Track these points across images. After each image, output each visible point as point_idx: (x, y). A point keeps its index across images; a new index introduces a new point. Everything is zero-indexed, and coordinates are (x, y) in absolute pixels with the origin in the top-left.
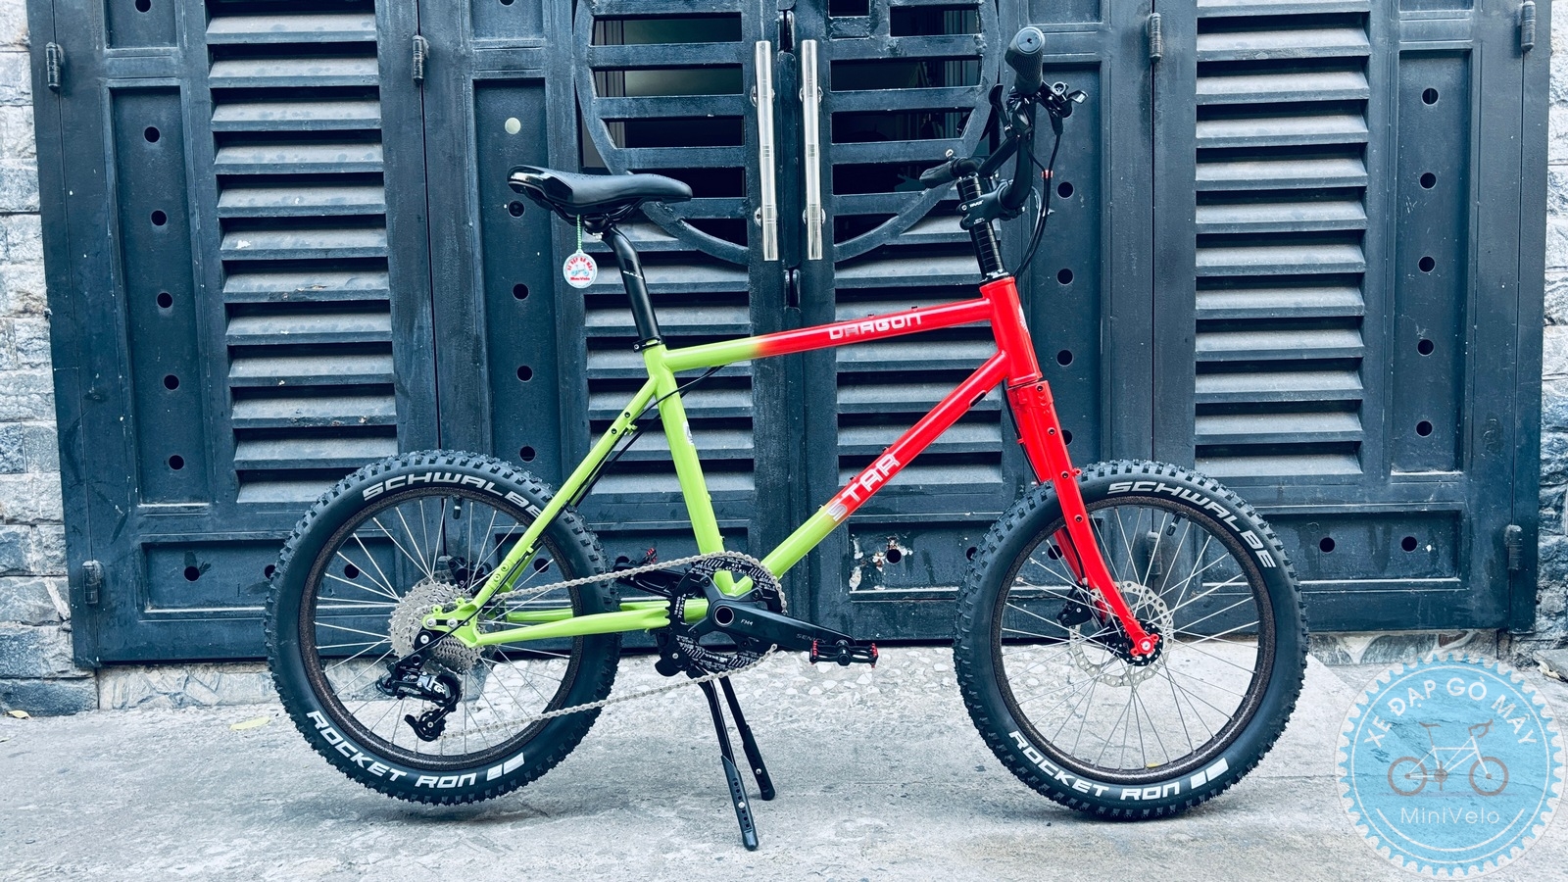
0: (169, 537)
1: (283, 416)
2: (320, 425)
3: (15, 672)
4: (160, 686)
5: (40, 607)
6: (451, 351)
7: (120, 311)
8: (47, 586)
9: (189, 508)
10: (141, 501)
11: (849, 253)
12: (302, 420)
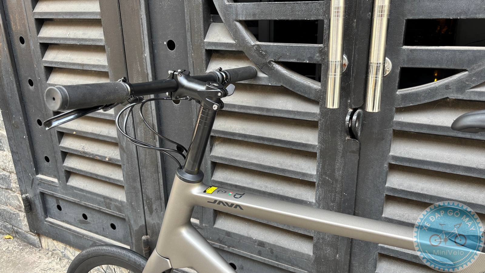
0: (48, 192)
1: (78, 149)
2: (91, 157)
3: (16, 225)
4: (58, 247)
5: (18, 205)
7: (15, 86)
8: (19, 197)
9: (52, 182)
10: (37, 174)
11: (409, 101)
12: (84, 153)
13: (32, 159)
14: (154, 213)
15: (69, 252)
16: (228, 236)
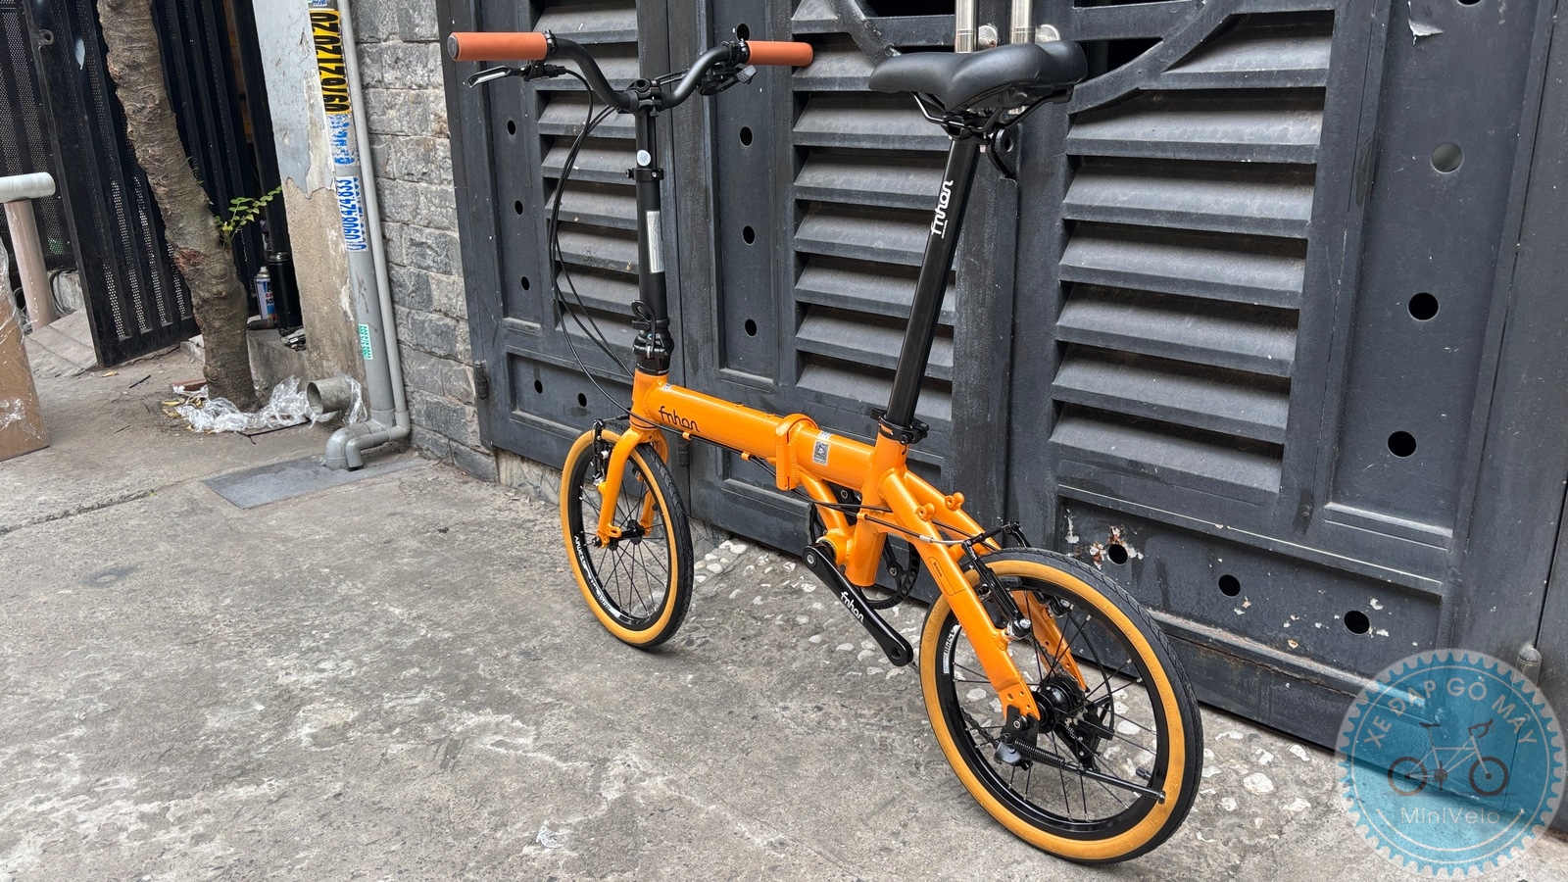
0: (521, 352)
1: (580, 253)
2: (601, 266)
3: (456, 438)
4: (528, 477)
5: (466, 390)
6: (686, 204)
7: (484, 133)
8: (467, 372)
9: (531, 328)
10: (506, 315)
11: (1088, 101)
12: (590, 258)
13: (499, 283)
14: (700, 372)
15: (548, 486)
16: (820, 402)
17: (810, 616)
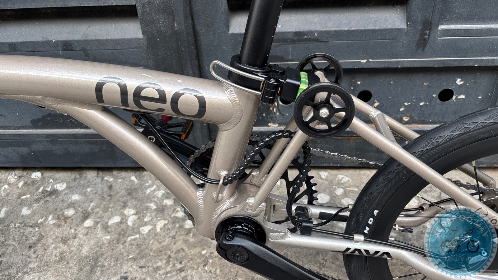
17: (74, 207)
